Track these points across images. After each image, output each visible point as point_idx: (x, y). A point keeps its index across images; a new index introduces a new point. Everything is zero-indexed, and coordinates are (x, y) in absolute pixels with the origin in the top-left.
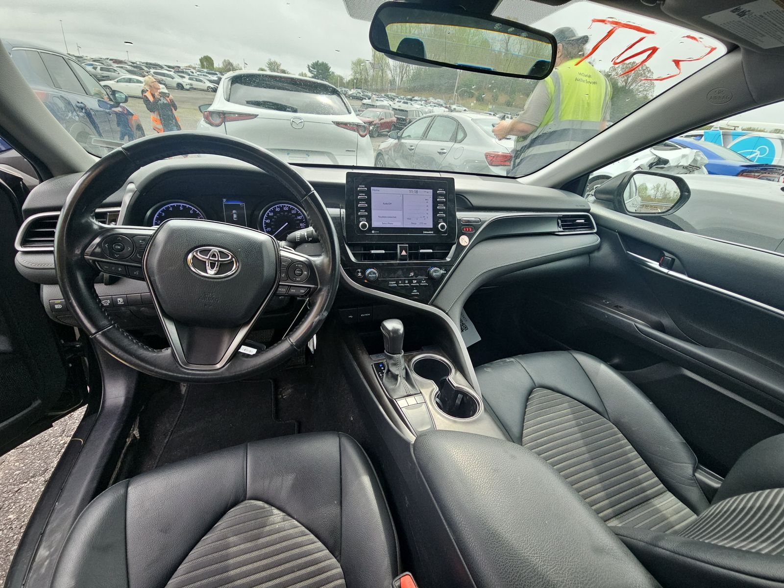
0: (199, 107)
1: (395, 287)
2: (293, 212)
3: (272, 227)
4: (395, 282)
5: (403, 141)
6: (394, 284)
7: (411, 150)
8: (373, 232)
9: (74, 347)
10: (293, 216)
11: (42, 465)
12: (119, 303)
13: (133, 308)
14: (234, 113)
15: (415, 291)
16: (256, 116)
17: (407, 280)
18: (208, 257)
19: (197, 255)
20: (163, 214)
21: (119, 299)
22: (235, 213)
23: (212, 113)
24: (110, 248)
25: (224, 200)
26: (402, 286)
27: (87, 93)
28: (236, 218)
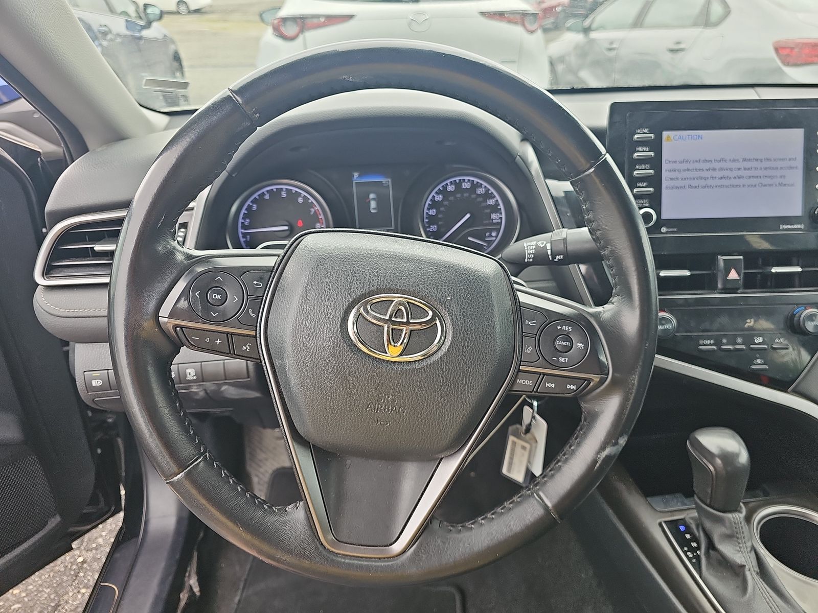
0: (261, 15)
1: (713, 350)
2: (480, 191)
3: (440, 223)
4: (712, 342)
5: (593, 35)
6: (711, 345)
7: (610, 49)
8: (664, 230)
9: (105, 422)
10: (480, 199)
11: (52, 597)
12: (189, 378)
13: (211, 386)
14: (318, 16)
15: (759, 361)
16: (350, 17)
17: (740, 336)
18: (387, 318)
19: (368, 312)
20: (255, 207)
21: (188, 371)
22: (374, 199)
23: (284, 20)
24: (204, 299)
25: (356, 175)
26: (729, 350)
27: (112, 10)
28: (374, 209)
